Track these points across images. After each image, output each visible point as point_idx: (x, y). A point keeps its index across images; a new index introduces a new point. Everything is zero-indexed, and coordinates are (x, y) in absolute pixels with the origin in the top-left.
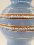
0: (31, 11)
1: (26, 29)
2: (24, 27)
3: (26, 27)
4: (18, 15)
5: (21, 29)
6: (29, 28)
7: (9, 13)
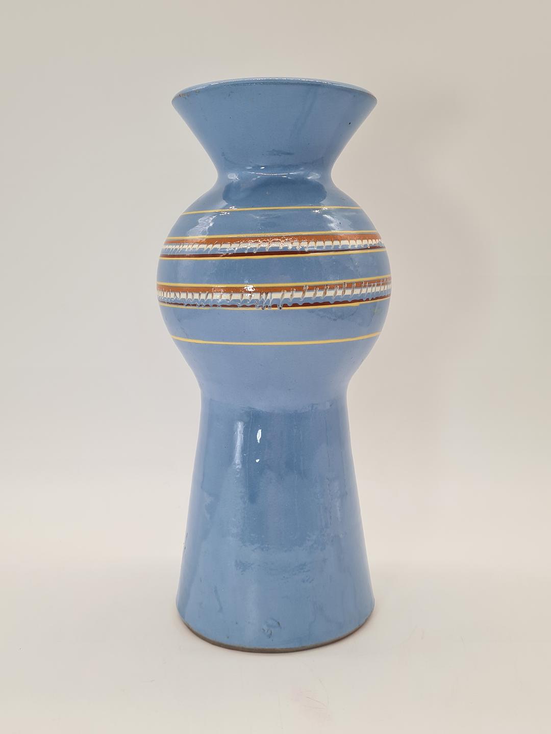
0: (328, 217)
1: (298, 295)
2: (288, 289)
3: (299, 289)
4: (260, 238)
5: (276, 296)
6: (309, 294)
7: (211, 231)
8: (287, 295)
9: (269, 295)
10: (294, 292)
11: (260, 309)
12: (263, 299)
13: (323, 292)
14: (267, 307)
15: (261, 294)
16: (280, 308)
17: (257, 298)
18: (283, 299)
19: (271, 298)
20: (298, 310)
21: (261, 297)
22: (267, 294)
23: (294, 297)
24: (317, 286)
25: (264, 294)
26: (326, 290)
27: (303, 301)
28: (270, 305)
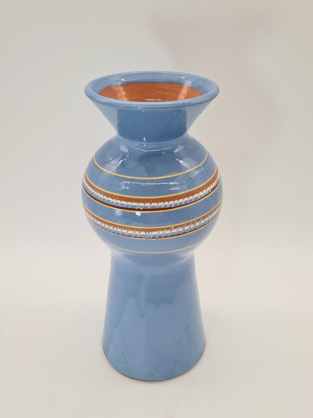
1: (168, 232)
2: (162, 229)
3: (168, 229)
4: (145, 200)
5: (155, 233)
6: (174, 231)
8: (161, 233)
9: (150, 233)
10: (165, 231)
11: (145, 239)
12: (147, 235)
13: (182, 228)
14: (149, 238)
15: (146, 232)
16: (157, 239)
17: (143, 234)
18: (159, 235)
19: (152, 234)
20: (167, 239)
21: (145, 234)
22: (149, 232)
23: (165, 233)
24: (178, 226)
25: (147, 232)
26: (184, 227)
27: (171, 234)
28: (151, 237)
